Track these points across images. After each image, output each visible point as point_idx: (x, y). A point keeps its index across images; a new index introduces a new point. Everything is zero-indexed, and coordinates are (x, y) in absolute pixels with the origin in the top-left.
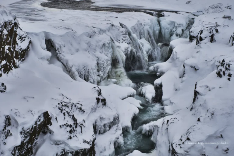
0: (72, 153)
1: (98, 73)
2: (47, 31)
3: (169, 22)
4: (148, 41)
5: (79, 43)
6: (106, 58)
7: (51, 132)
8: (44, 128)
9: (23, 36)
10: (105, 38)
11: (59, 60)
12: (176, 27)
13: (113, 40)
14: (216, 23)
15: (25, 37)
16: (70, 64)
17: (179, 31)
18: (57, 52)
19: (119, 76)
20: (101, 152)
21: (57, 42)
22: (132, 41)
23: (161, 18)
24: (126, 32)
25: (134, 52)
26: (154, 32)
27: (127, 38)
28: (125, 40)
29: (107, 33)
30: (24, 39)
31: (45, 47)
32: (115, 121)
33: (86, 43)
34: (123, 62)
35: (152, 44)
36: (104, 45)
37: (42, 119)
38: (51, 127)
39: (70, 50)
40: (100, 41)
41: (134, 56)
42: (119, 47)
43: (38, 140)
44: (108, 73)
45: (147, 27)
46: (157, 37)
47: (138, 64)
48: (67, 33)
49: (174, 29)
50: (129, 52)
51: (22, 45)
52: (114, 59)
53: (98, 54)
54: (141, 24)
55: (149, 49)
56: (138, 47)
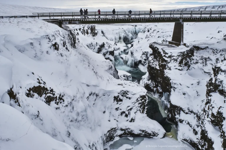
1: (115, 41)
3: (138, 28)
4: (131, 34)
5: (110, 32)
6: (117, 37)
7: (105, 47)
10: (117, 31)
11: (105, 36)
12: (141, 29)
16: (108, 37)
18: (104, 34)
19: (121, 42)
21: (104, 32)
22: (126, 33)
23: (136, 27)
24: (124, 30)
26: (133, 31)
27: (124, 32)
31: (101, 33)
33: (112, 32)
36: (117, 33)
39: (108, 34)
41: (126, 38)
42: (121, 34)
43: (102, 49)
44: (118, 41)
45: (131, 30)
46: (134, 33)
47: (128, 40)
50: (125, 36)
52: (120, 37)
53: (115, 35)
54: (129, 28)
55: (132, 36)
56: (128, 35)
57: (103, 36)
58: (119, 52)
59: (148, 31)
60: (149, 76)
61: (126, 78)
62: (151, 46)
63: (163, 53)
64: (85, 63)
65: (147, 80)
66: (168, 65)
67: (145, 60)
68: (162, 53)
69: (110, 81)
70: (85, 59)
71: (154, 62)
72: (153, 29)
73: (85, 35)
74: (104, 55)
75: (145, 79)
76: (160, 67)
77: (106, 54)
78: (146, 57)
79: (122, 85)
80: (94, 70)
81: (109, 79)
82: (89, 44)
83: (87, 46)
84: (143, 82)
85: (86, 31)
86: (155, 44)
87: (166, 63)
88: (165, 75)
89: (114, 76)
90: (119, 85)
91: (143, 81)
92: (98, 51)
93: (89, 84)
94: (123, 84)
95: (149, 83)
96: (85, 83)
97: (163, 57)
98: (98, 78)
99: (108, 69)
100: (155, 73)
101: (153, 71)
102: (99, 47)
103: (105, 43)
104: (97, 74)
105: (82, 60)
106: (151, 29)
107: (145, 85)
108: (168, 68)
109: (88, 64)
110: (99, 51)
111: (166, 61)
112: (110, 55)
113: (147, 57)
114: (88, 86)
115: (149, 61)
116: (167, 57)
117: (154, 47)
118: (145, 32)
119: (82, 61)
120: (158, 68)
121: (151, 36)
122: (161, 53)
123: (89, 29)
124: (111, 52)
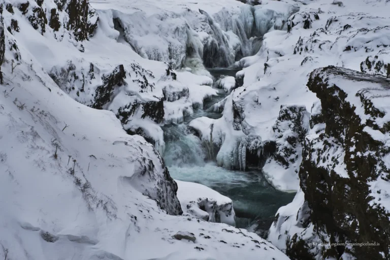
0: (143, 104)
1: (169, 61)
2: (115, 9)
3: (266, 11)
4: (237, 34)
5: (149, 25)
6: (179, 44)
7: (125, 84)
8: (120, 81)
9: (92, 11)
10: (180, 22)
11: (127, 41)
12: (275, 18)
13: (188, 27)
14: (319, 9)
15: (93, 13)
16: (139, 45)
17: (279, 23)
18: (125, 32)
19: (195, 66)
20: (169, 114)
21: (125, 21)
22: (214, 31)
23: (256, 7)
24: (206, 19)
25: (216, 44)
26: (246, 23)
27: (206, 27)
28: (204, 29)
29: (182, 18)
30: (93, 14)
31: (113, 25)
32: (185, 93)
33: (156, 26)
34: (200, 52)
36: (177, 29)
37: (118, 71)
38: (125, 80)
39: (139, 31)
40: (173, 25)
41: (216, 49)
42: (196, 36)
43: (114, 91)
44: (182, 62)
45: (235, 17)
48: (136, 12)
50: (209, 44)
51: (92, 20)
52: (189, 46)
53: (170, 38)
54: (228, 12)
55: (238, 45)
56: (222, 39)
57: (118, 40)
58: (183, 107)
59: (307, 25)
60: (304, 208)
61: (211, 215)
62: (315, 84)
63: (363, 110)
64: (39, 143)
65: (298, 225)
66: (383, 159)
67: (291, 140)
68: (360, 111)
69: (141, 222)
70: (39, 129)
71: (325, 149)
72: (324, 18)
73: (43, 31)
74: (124, 116)
75: (288, 218)
76: (349, 169)
77: (130, 114)
78: (294, 130)
79: (191, 238)
80: (78, 175)
81: (136, 214)
82: (59, 71)
83: (53, 77)
84: (283, 231)
85: (48, 16)
86: (331, 76)
87: (377, 155)
88: (371, 203)
89: (158, 203)
90: (179, 237)
91: (279, 228)
92: (97, 101)
93: (51, 232)
94: (197, 235)
95: (304, 238)
96: (35, 224)
97: (363, 126)
98: (94, 206)
99: (134, 175)
100: (329, 195)
101: (323, 187)
102: (101, 83)
103: (125, 68)
104: (90, 191)
105: (28, 129)
106: (317, 18)
107: (288, 246)
108: (385, 175)
109: (52, 149)
110: (102, 100)
111: (375, 145)
112: (147, 118)
113: (300, 129)
114: (48, 238)
115: (306, 146)
116: (381, 126)
117: (327, 85)
118: (293, 30)
119: (27, 133)
120: (341, 171)
121: (317, 45)
122: (357, 112)
123: (60, 8)
124: (152, 107)
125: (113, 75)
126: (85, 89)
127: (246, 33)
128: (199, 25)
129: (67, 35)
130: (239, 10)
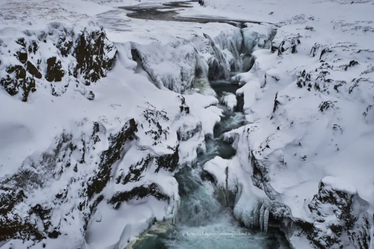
0: (156, 158)
1: (181, 83)
2: (133, 41)
3: (252, 33)
4: (231, 51)
5: (164, 53)
6: (189, 68)
7: (137, 138)
8: (131, 135)
9: (110, 46)
10: (189, 49)
11: (145, 70)
12: (259, 38)
13: (196, 51)
14: (299, 34)
15: (111, 47)
16: (155, 73)
17: (262, 42)
18: (143, 61)
19: (202, 86)
20: (184, 158)
21: (143, 52)
22: (215, 52)
23: (244, 29)
24: (209, 43)
25: (217, 63)
26: (237, 42)
27: (210, 49)
28: (208, 51)
29: (191, 43)
30: (110, 49)
31: (131, 56)
32: (198, 129)
33: (170, 53)
34: (206, 72)
35: (235, 55)
36: (188, 55)
37: (128, 126)
38: (137, 134)
39: (155, 60)
40: (185, 51)
41: (217, 66)
42: (202, 57)
43: (125, 146)
44: (192, 83)
45: (230, 38)
46: (240, 48)
47: (220, 74)
48: (153, 43)
49: (257, 40)
50: (212, 62)
51: (109, 55)
52: (197, 68)
53: (182, 64)
54: (224, 35)
55: (232, 60)
56: (221, 57)
57: (136, 70)
58: (196, 145)
77: (142, 169)
124: (166, 159)
125: (122, 133)
126: (86, 159)
127: (237, 50)
128: (204, 48)
129: (73, 84)
130: (232, 32)
